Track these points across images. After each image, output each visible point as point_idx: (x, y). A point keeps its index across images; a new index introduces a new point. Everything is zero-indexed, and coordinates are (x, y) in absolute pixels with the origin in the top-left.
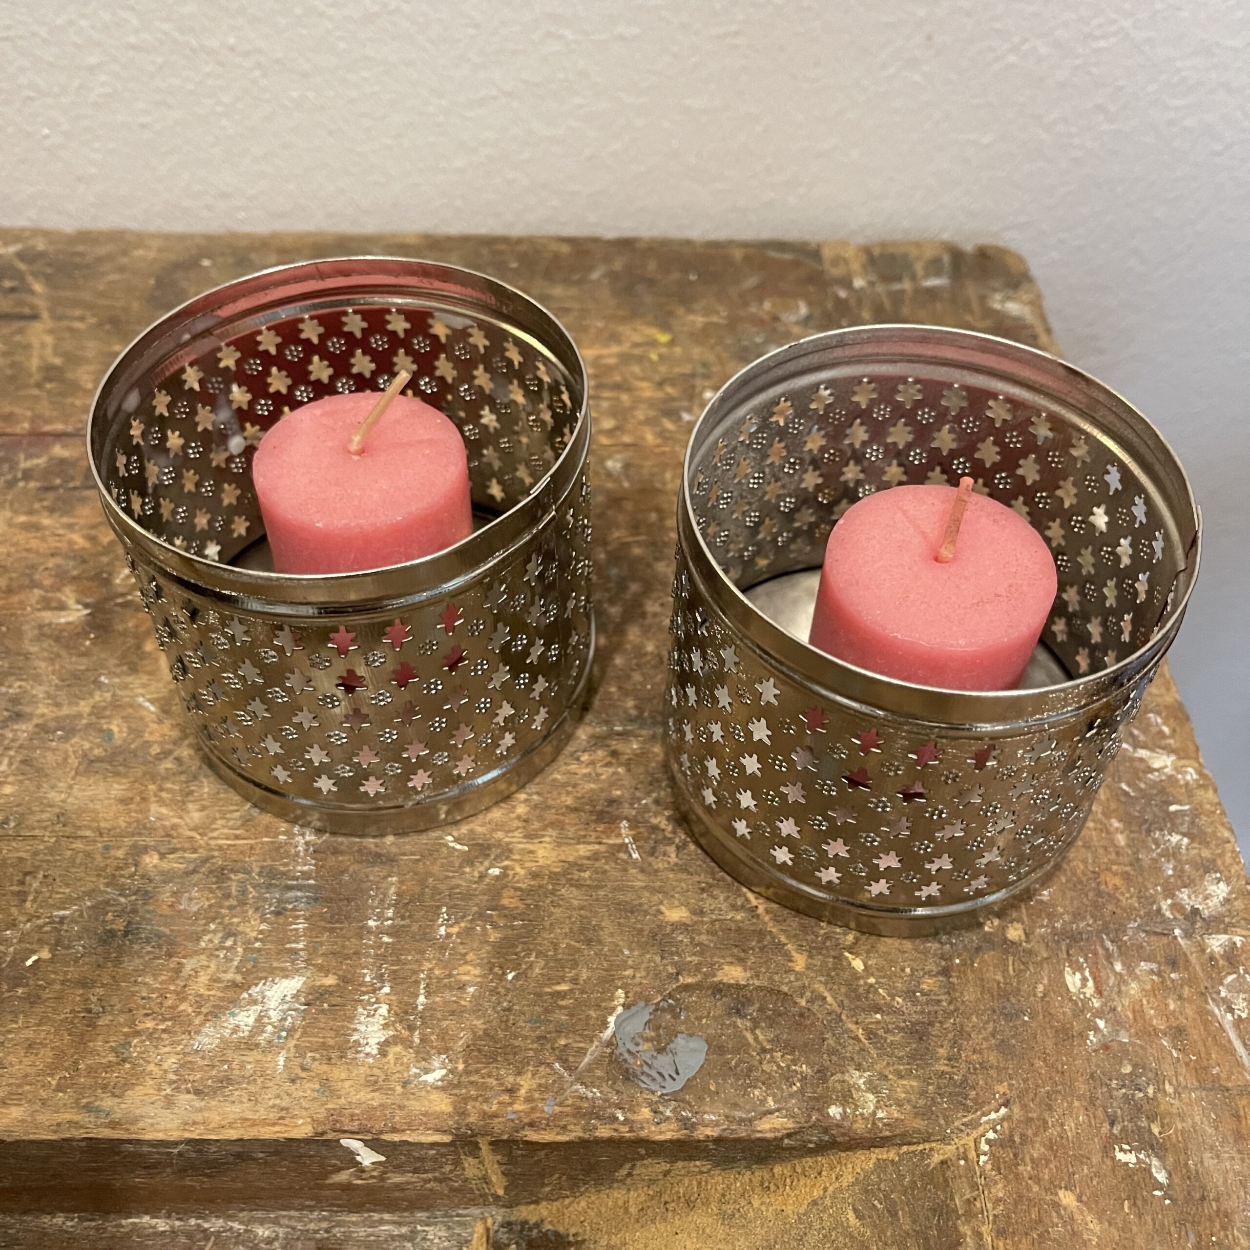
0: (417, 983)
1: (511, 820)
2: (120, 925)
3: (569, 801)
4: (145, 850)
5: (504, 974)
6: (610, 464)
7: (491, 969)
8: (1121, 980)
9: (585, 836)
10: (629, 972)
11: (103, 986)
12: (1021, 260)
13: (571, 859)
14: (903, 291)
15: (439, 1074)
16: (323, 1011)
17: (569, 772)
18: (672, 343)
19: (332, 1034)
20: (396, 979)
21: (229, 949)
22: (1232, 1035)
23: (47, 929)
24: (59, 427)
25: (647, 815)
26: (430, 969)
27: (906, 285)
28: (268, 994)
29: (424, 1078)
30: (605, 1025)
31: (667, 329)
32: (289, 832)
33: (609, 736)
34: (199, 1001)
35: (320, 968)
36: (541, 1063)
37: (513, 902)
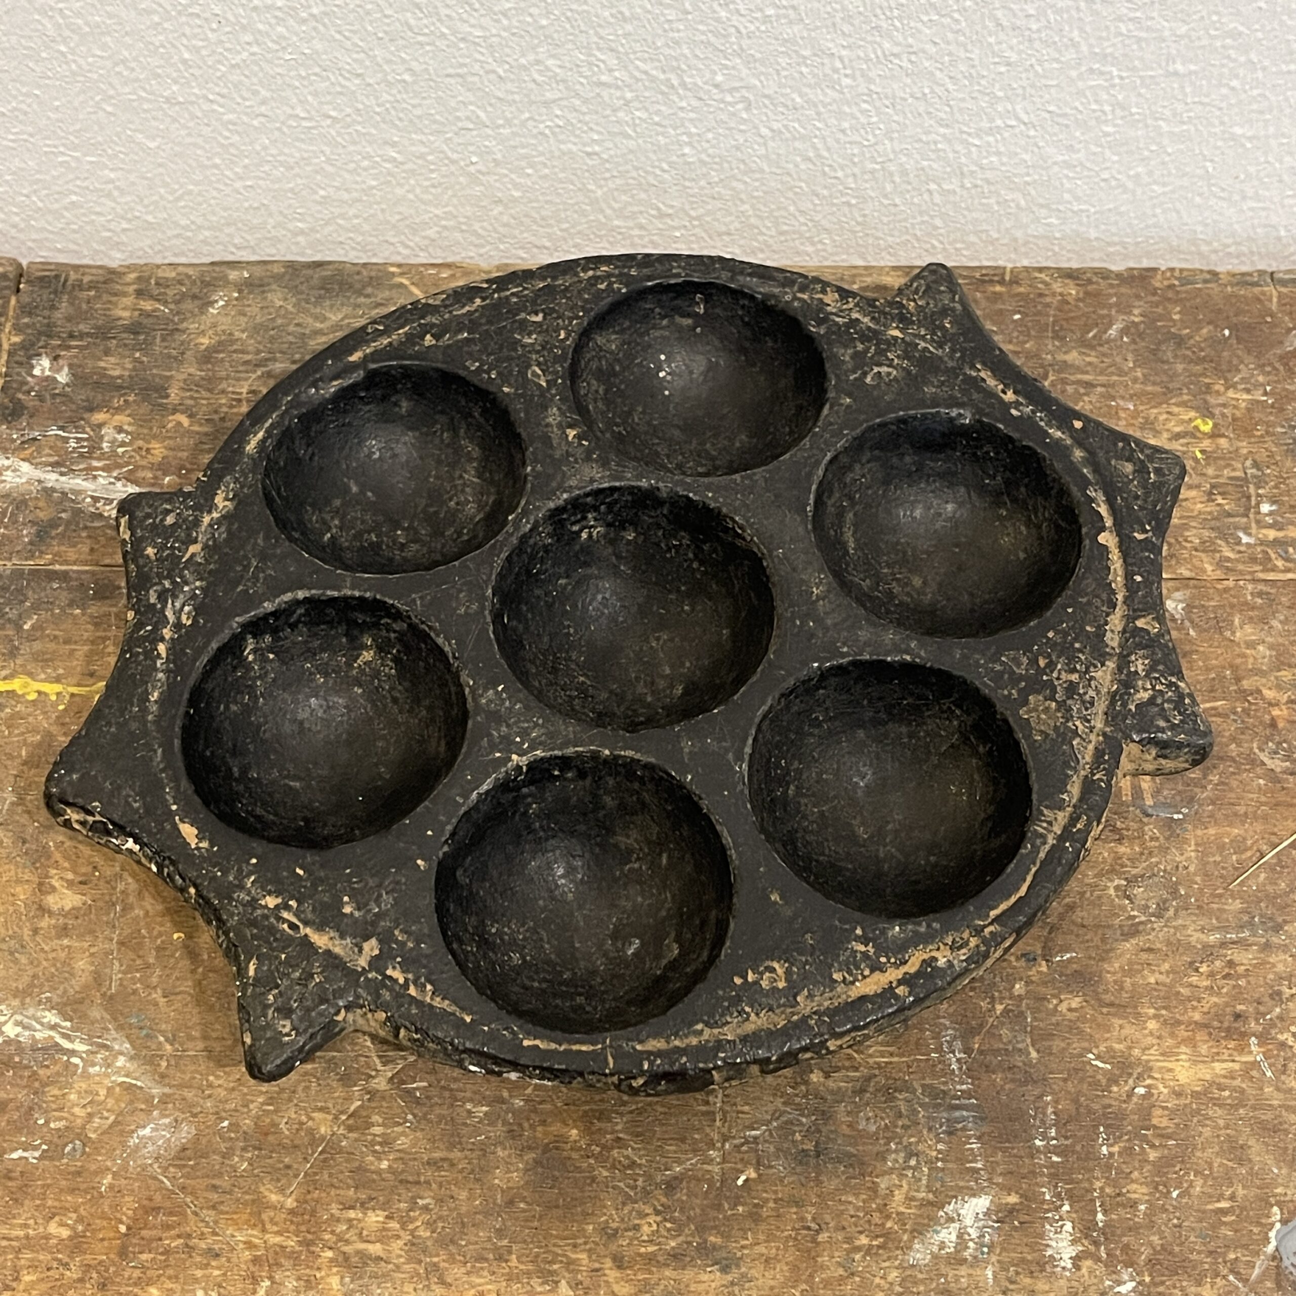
0: (1093, 1201)
1: (1145, 1036)
2: (809, 1146)
3: (1197, 1016)
5: (1169, 1192)
7: (1156, 1188)
9: (1218, 1054)
10: (1279, 1190)
11: (813, 1205)
13: (1208, 1077)
15: (1131, 1285)
16: (1015, 1229)
17: (1191, 985)
18: (1215, 433)
19: (1026, 1249)
20: (1071, 1198)
21: (914, 1169)
23: (744, 1148)
25: (1273, 1032)
26: (1102, 1189)
28: (962, 1212)
29: (1117, 1289)
30: (1267, 1240)
31: (1206, 412)
32: (939, 1050)
33: (1223, 944)
34: (901, 1219)
35: (1002, 1187)
36: (1217, 1275)
37: (1164, 1122)
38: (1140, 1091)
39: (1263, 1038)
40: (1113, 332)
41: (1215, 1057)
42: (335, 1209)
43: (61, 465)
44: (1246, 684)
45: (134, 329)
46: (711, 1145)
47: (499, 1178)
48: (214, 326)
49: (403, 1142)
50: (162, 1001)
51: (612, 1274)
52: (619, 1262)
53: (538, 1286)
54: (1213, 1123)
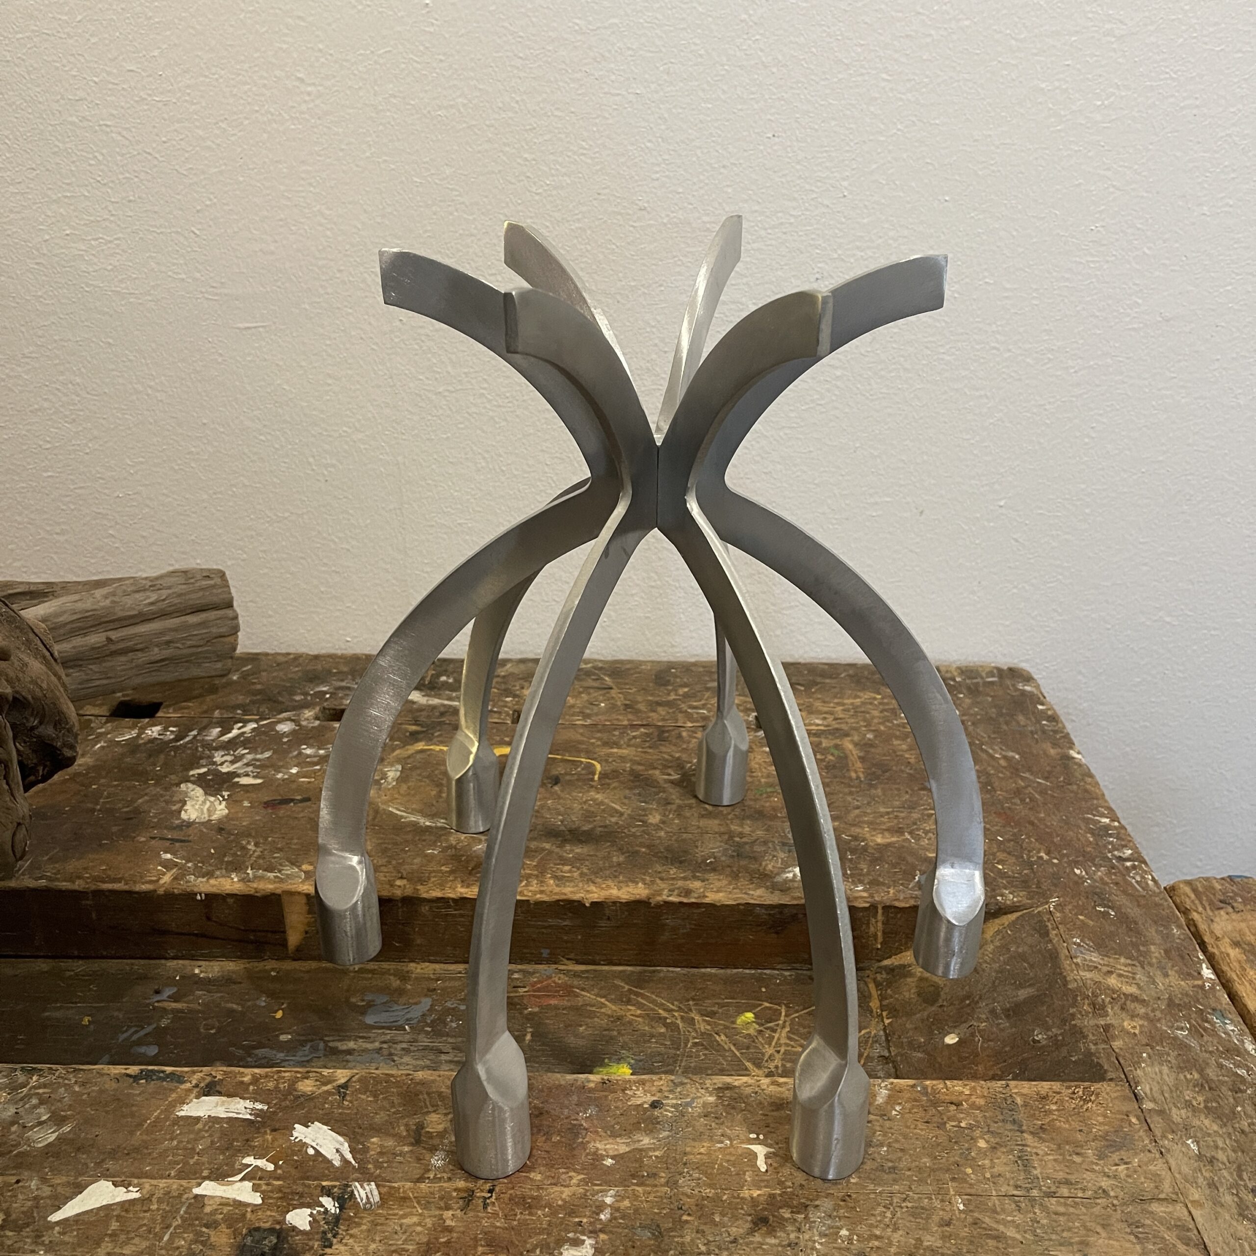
3: (884, 827)
4: (735, 836)
5: (876, 867)
6: (868, 736)
7: (870, 866)
8: (1095, 872)
12: (1028, 672)
13: (889, 841)
14: (978, 683)
15: (862, 888)
17: (881, 820)
18: (883, 698)
21: (777, 860)
22: (1136, 885)
24: (640, 723)
25: (914, 832)
27: (979, 680)
28: (795, 870)
29: (857, 889)
30: (915, 879)
31: (879, 694)
33: (893, 811)
36: (895, 886)
37: (873, 851)
38: (863, 844)
39: (910, 833)
40: (843, 675)
41: (893, 837)
42: (552, 865)
43: (450, 699)
44: (898, 753)
47: (615, 859)
49: (578, 851)
51: (658, 881)
52: (662, 879)
53: (630, 884)
54: (892, 852)
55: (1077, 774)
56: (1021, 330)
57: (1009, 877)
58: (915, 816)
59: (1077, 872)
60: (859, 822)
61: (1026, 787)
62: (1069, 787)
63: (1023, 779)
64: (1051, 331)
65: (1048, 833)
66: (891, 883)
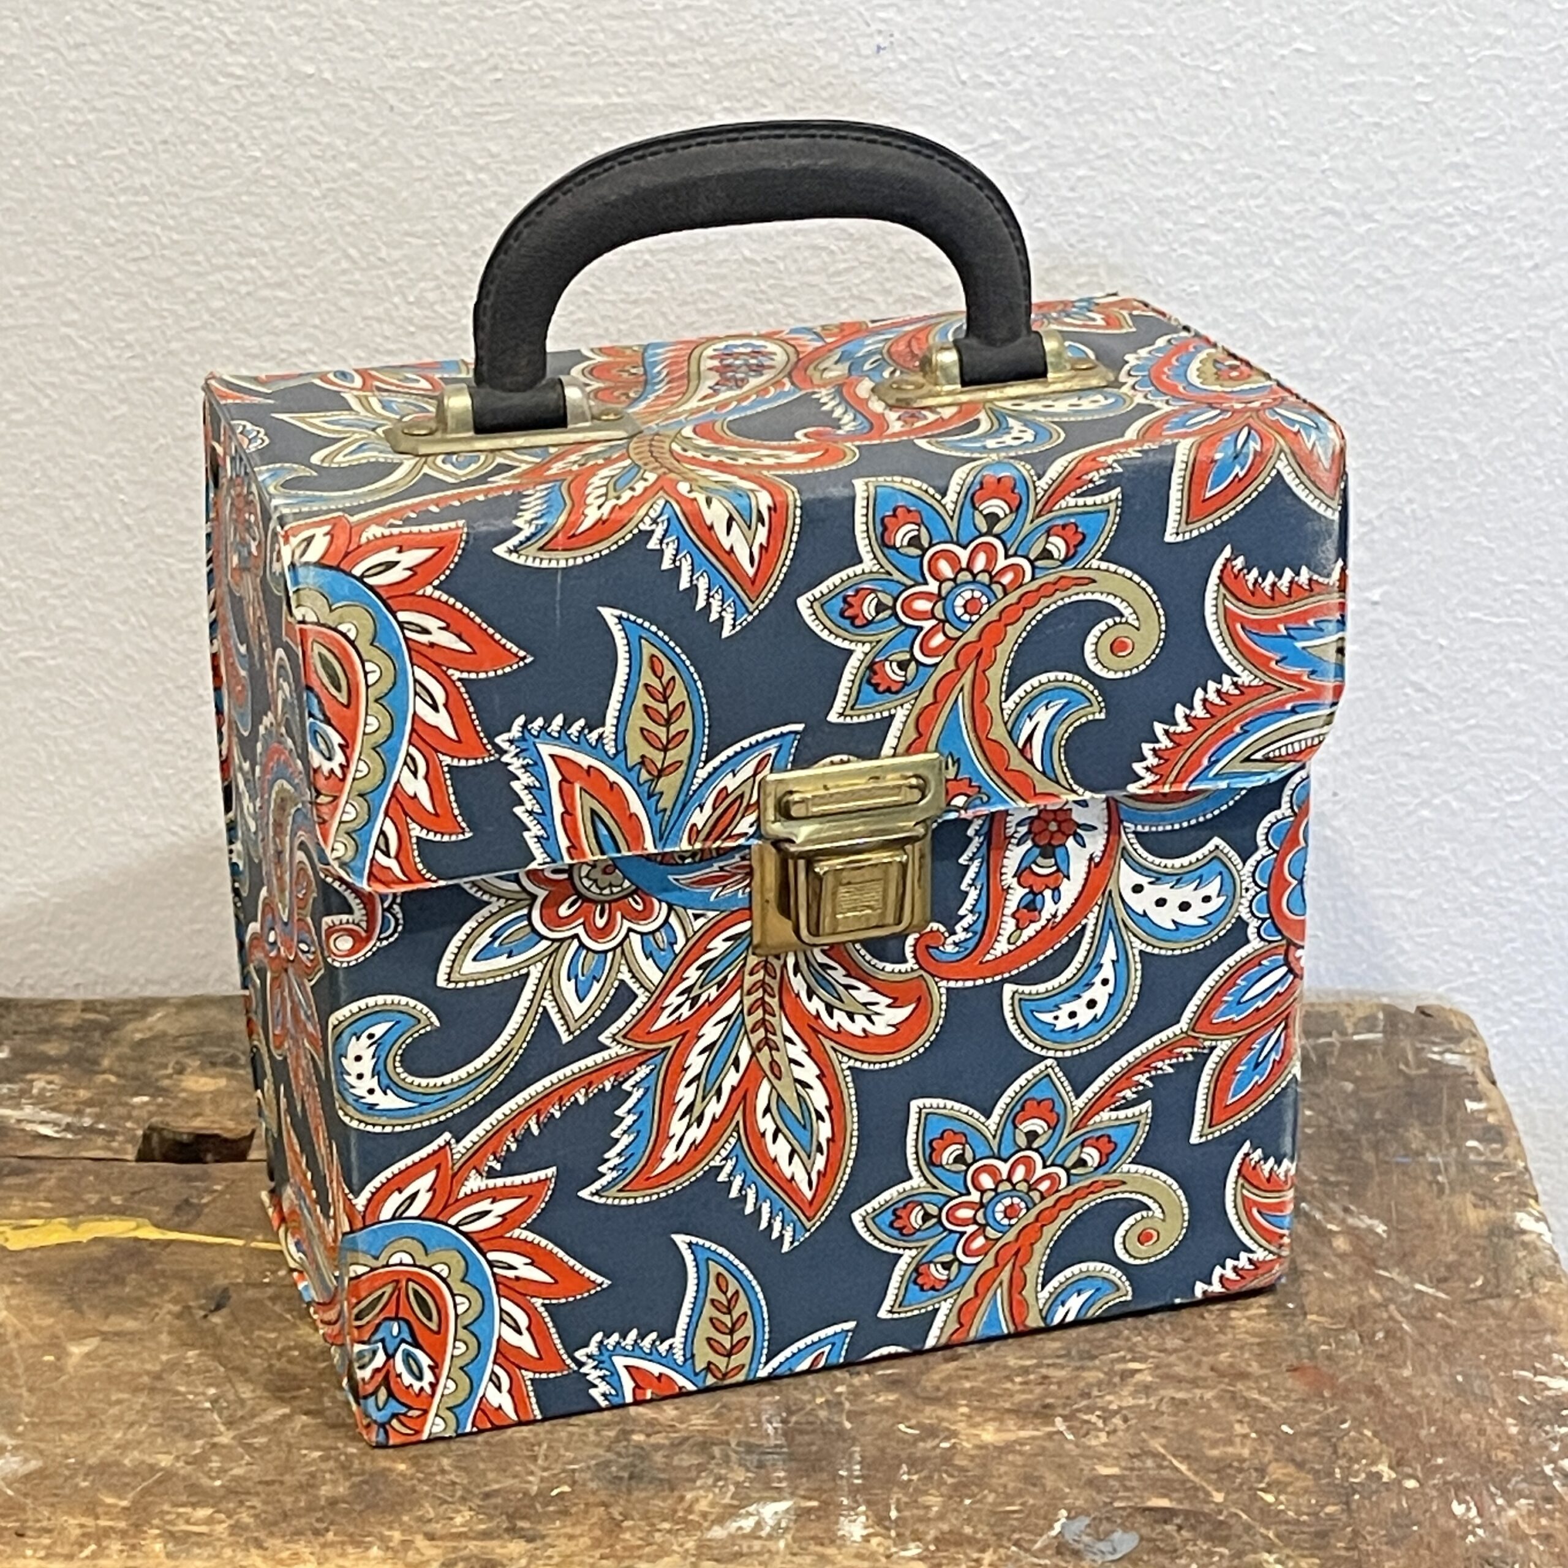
0: (888, 1505)
1: (956, 1416)
2: (624, 1474)
3: (1007, 1405)
4: (633, 1432)
5: (962, 1501)
7: (950, 1498)
8: (1500, 1510)
10: (1070, 1501)
11: (621, 1506)
12: (1464, 1017)
13: (1012, 1439)
14: (1331, 1044)
15: (915, 1551)
16: (811, 1520)
17: (1004, 1388)
19: (819, 1531)
20: (869, 1503)
21: (722, 1487)
23: (562, 1475)
25: (1078, 1414)
26: (898, 1498)
27: (1335, 1038)
28: (762, 1510)
29: (903, 1554)
30: (1051, 1527)
32: (758, 1421)
33: (1039, 1366)
34: (704, 1515)
35: (804, 1497)
36: (1000, 1547)
37: (964, 1463)
38: (945, 1445)
39: (1068, 1418)
41: (1022, 1428)
42: (166, 1507)
45: (75, 1029)
46: (532, 1473)
47: (325, 1491)
48: (150, 1029)
49: (238, 1471)
50: (25, 1394)
51: (420, 1541)
52: (431, 1537)
53: (350, 1549)
54: (1013, 1464)
55: (1522, 1274)
56: (1394, 164)
57: (1287, 1522)
58: (1092, 1376)
59: (1458, 1509)
60: (950, 1393)
61: (1384, 1306)
62: (1492, 1302)
63: (1380, 1283)
64: (1467, 166)
65: (1409, 1416)
66: (992, 1539)
